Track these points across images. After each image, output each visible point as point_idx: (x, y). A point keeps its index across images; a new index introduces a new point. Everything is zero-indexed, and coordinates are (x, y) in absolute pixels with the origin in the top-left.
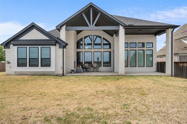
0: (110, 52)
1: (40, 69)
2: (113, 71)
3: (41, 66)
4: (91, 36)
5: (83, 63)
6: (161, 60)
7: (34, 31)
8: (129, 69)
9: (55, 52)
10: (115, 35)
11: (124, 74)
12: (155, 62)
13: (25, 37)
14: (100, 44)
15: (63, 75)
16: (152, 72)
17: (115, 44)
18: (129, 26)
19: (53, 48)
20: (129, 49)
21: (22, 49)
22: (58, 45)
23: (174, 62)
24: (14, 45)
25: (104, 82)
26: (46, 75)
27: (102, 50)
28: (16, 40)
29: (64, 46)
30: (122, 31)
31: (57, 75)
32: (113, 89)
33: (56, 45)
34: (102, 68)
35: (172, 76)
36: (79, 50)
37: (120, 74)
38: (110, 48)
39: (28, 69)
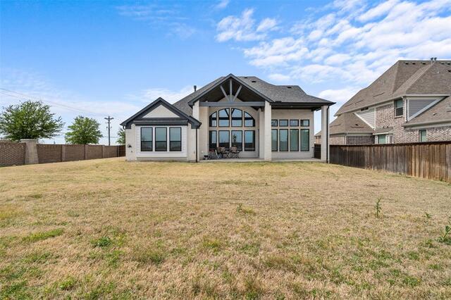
0: (254, 132)
1: (168, 154)
2: (258, 157)
3: (171, 150)
4: (227, 110)
5: (218, 146)
6: (317, 142)
7: (161, 107)
8: (279, 154)
9: (187, 133)
10: (260, 109)
11: (270, 160)
12: (312, 145)
13: (149, 115)
14: (241, 119)
15: (197, 161)
16: (308, 158)
17: (261, 122)
18: (277, 102)
19: (184, 128)
20: (278, 128)
21: (147, 130)
22: (190, 125)
23: (330, 146)
24: (137, 125)
25: (247, 167)
26: (176, 161)
27: (243, 129)
28: (139, 118)
29: (197, 125)
30: (268, 107)
31: (189, 162)
32: (256, 173)
33: (187, 125)
34: (243, 153)
35: (327, 162)
36: (212, 129)
37: (265, 160)
38: (254, 126)
39: (154, 154)
